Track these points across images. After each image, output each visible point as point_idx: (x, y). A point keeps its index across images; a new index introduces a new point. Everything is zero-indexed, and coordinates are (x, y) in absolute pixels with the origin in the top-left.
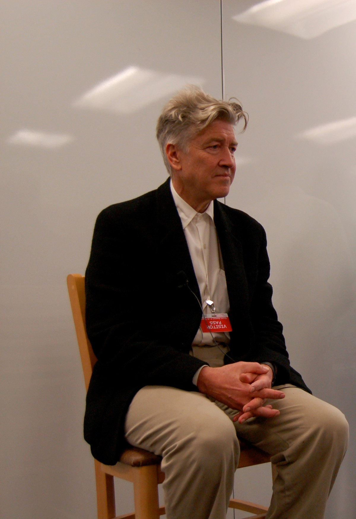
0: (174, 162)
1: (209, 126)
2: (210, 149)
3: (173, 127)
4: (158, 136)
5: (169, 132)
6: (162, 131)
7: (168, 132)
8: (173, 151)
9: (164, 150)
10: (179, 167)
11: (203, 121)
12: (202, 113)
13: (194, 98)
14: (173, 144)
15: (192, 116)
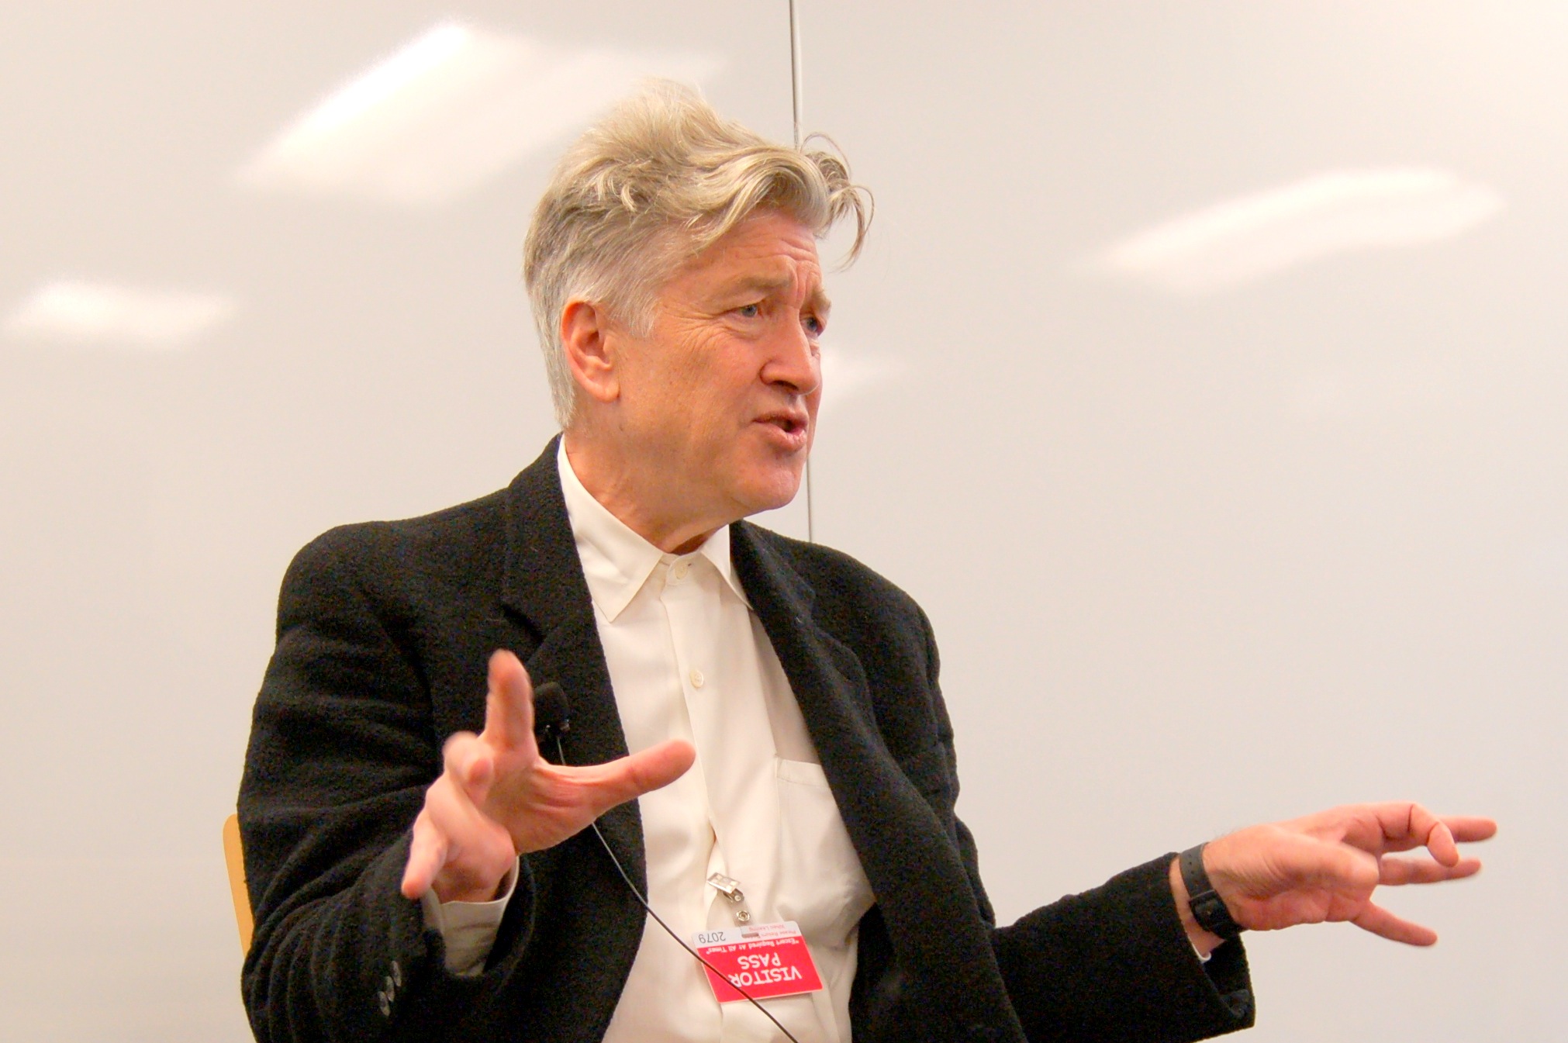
0: (589, 371)
1: (734, 232)
2: (735, 319)
3: (595, 236)
4: (531, 274)
5: (576, 257)
6: (550, 252)
7: (572, 254)
8: (591, 329)
9: (553, 324)
10: (610, 389)
11: (714, 213)
12: (706, 182)
13: (678, 126)
14: (592, 304)
15: (669, 194)
